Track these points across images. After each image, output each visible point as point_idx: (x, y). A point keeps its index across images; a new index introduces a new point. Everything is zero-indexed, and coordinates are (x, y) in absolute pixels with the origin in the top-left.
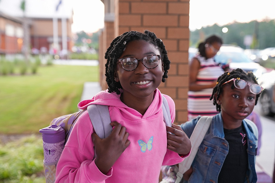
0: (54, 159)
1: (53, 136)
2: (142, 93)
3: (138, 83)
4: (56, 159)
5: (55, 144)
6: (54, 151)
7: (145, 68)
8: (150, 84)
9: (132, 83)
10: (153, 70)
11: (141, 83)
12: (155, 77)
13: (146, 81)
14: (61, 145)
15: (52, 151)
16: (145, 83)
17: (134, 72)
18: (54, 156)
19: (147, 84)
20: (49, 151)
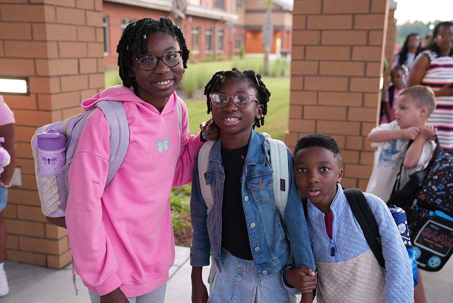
0: (54, 170)
1: (54, 142)
2: (163, 93)
3: (159, 83)
4: (57, 169)
5: (56, 152)
6: (54, 159)
7: (166, 67)
8: (172, 84)
9: (151, 83)
10: (175, 68)
11: (162, 83)
12: (176, 75)
13: (167, 80)
14: (63, 153)
15: (52, 160)
16: (166, 83)
17: (154, 71)
18: (54, 166)
19: (168, 84)
20: (49, 160)
